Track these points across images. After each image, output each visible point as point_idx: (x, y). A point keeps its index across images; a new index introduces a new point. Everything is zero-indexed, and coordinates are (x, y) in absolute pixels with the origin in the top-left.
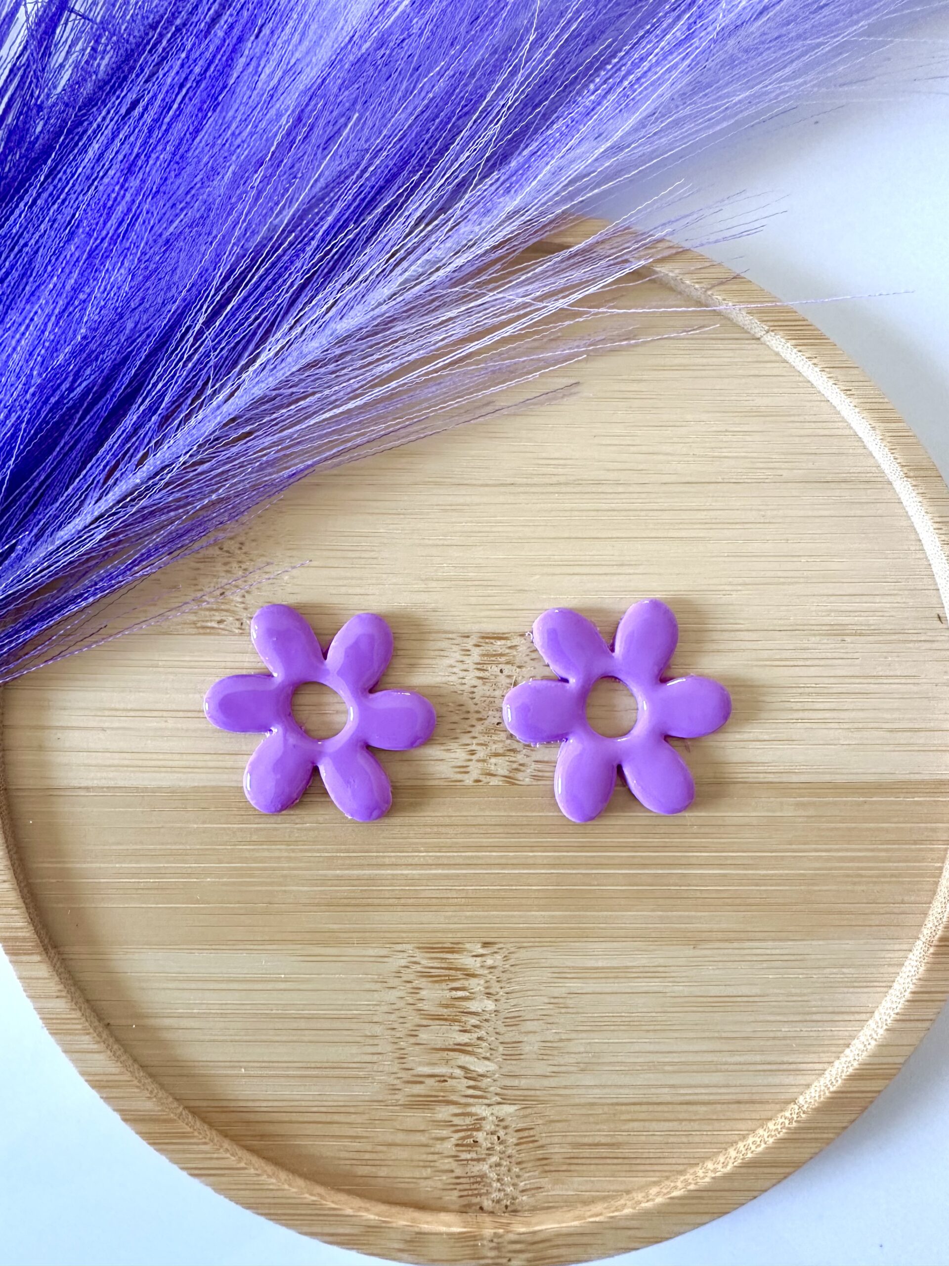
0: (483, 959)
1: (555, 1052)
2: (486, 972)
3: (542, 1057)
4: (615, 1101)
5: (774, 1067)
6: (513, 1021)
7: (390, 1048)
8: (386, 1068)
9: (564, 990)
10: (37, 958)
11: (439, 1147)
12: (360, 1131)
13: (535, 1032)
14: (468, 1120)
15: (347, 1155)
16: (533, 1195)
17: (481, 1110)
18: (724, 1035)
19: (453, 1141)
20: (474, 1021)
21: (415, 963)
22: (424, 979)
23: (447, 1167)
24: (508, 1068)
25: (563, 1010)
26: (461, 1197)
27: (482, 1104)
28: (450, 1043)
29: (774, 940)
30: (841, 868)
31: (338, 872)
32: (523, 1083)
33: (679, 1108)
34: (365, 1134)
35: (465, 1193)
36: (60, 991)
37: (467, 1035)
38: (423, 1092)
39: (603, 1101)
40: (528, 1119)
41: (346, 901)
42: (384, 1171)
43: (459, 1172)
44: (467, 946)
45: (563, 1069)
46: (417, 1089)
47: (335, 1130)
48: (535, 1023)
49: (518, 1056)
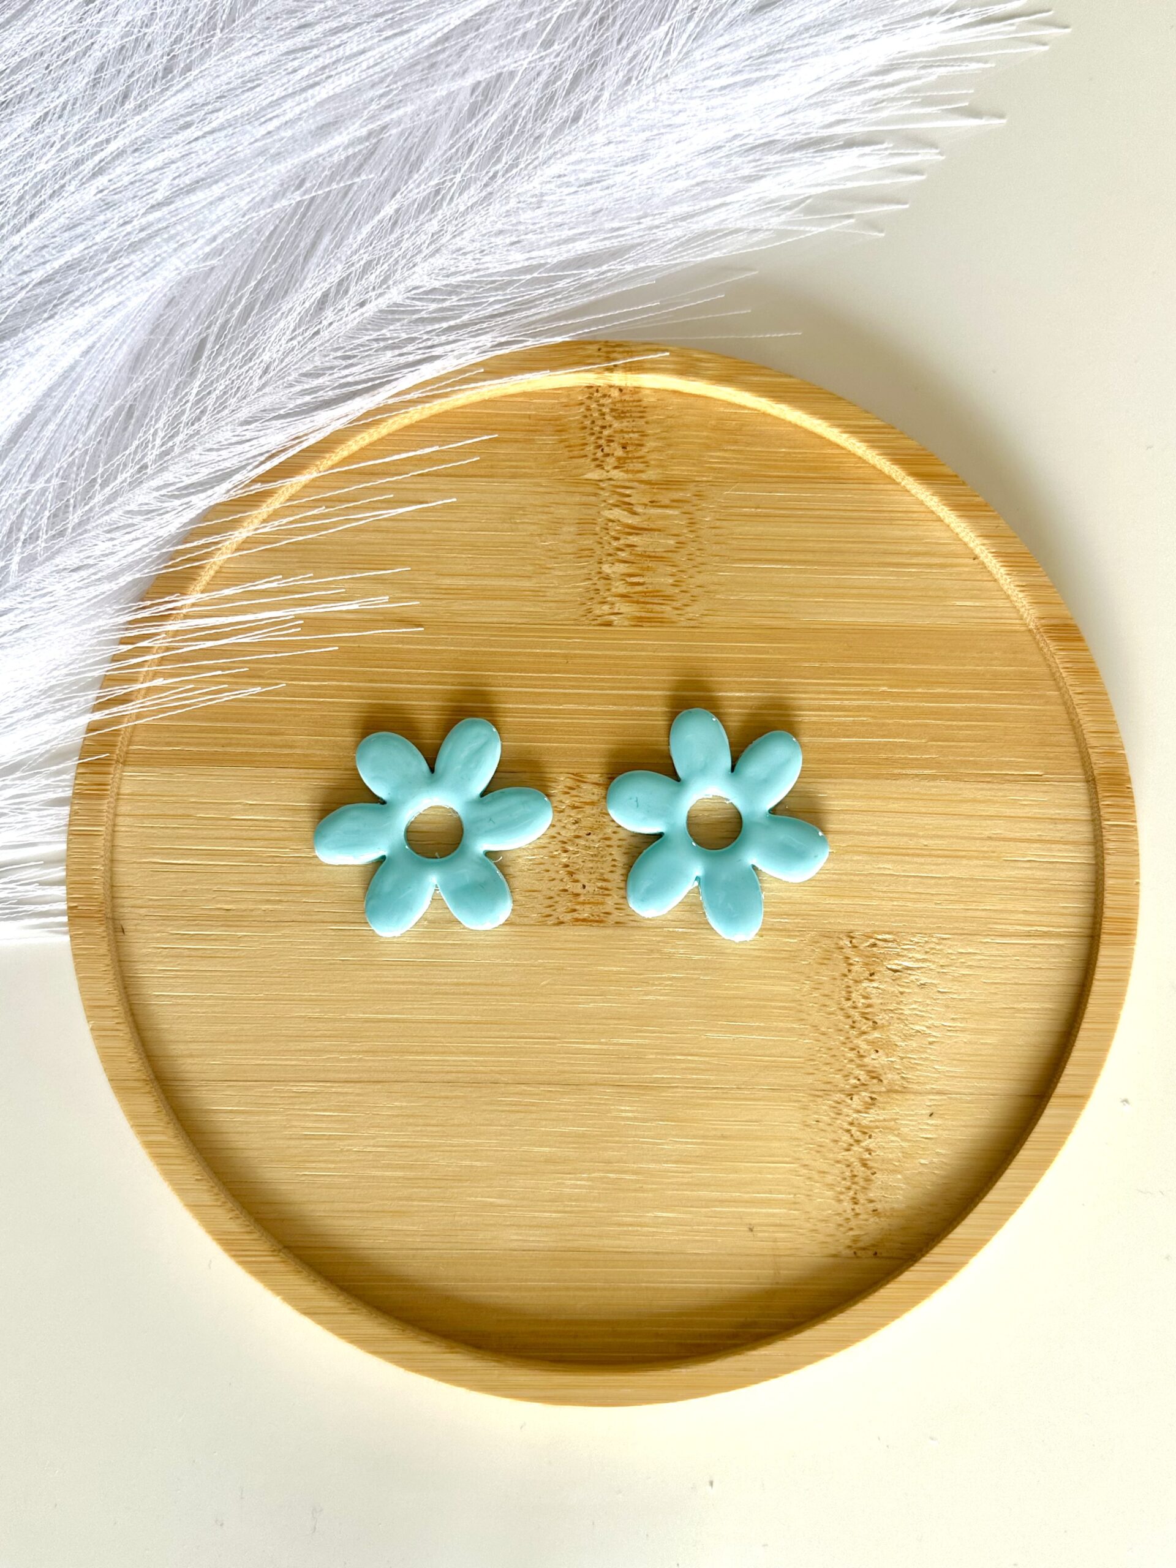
0: (611, 611)
1: (547, 524)
2: (609, 599)
6: (582, 554)
7: (702, 533)
8: (707, 514)
9: (534, 580)
10: (1046, 622)
11: (660, 444)
13: (565, 542)
14: (631, 466)
16: (571, 400)
17: (616, 474)
19: (645, 449)
20: (622, 555)
21: (677, 609)
23: (652, 426)
24: (592, 512)
25: (537, 562)
26: (639, 401)
27: (618, 480)
28: (646, 535)
32: (577, 499)
35: (635, 404)
37: (628, 542)
38: (672, 492)
40: (574, 466)
44: (626, 623)
45: (540, 510)
46: (677, 495)
48: (564, 551)
49: (581, 522)
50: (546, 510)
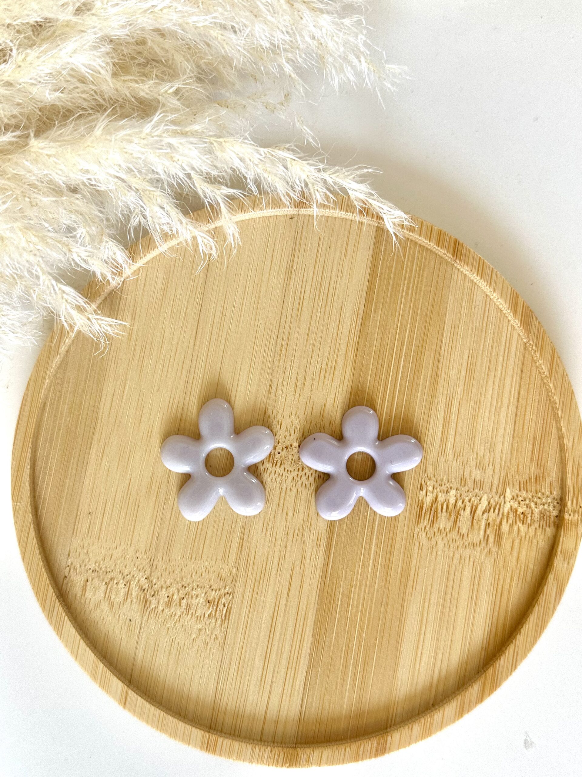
0: (428, 491)
1: (482, 463)
2: (435, 491)
3: (484, 470)
4: (512, 435)
5: (507, 351)
6: (463, 481)
7: (468, 550)
8: (478, 554)
9: (451, 451)
10: (389, 738)
11: (523, 533)
12: (509, 575)
13: (471, 471)
14: (511, 515)
15: (520, 584)
16: (554, 488)
17: (507, 507)
18: (486, 373)
19: (520, 525)
21: (425, 528)
22: (434, 525)
23: (534, 531)
24: (487, 488)
25: (461, 454)
26: (549, 526)
27: (504, 506)
28: (470, 518)
29: (442, 338)
30: (412, 297)
31: (371, 561)
32: (496, 482)
33: (520, 404)
34: (511, 571)
35: (548, 524)
36: (409, 728)
37: (467, 507)
38: (493, 537)
39: (511, 442)
40: (515, 483)
41: (387, 561)
42: (531, 566)
43: (537, 525)
44: (420, 498)
45: (491, 460)
46: (491, 539)
47: (506, 587)
48: (466, 470)
49: (482, 483)
50: (491, 464)
